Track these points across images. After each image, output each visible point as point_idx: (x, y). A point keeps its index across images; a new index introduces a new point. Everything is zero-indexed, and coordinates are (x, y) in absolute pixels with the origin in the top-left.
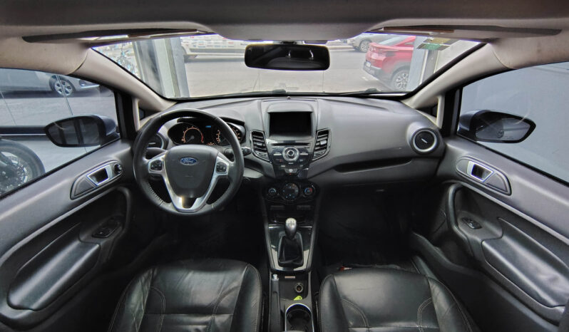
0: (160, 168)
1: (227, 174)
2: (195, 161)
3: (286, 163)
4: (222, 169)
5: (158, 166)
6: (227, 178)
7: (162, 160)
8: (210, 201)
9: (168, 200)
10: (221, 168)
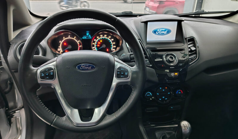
0: (52, 77)
1: (129, 80)
2: (93, 68)
3: (168, 67)
4: (124, 74)
5: (49, 74)
6: (129, 84)
7: (53, 67)
8: (109, 111)
9: (62, 113)
10: (122, 73)
